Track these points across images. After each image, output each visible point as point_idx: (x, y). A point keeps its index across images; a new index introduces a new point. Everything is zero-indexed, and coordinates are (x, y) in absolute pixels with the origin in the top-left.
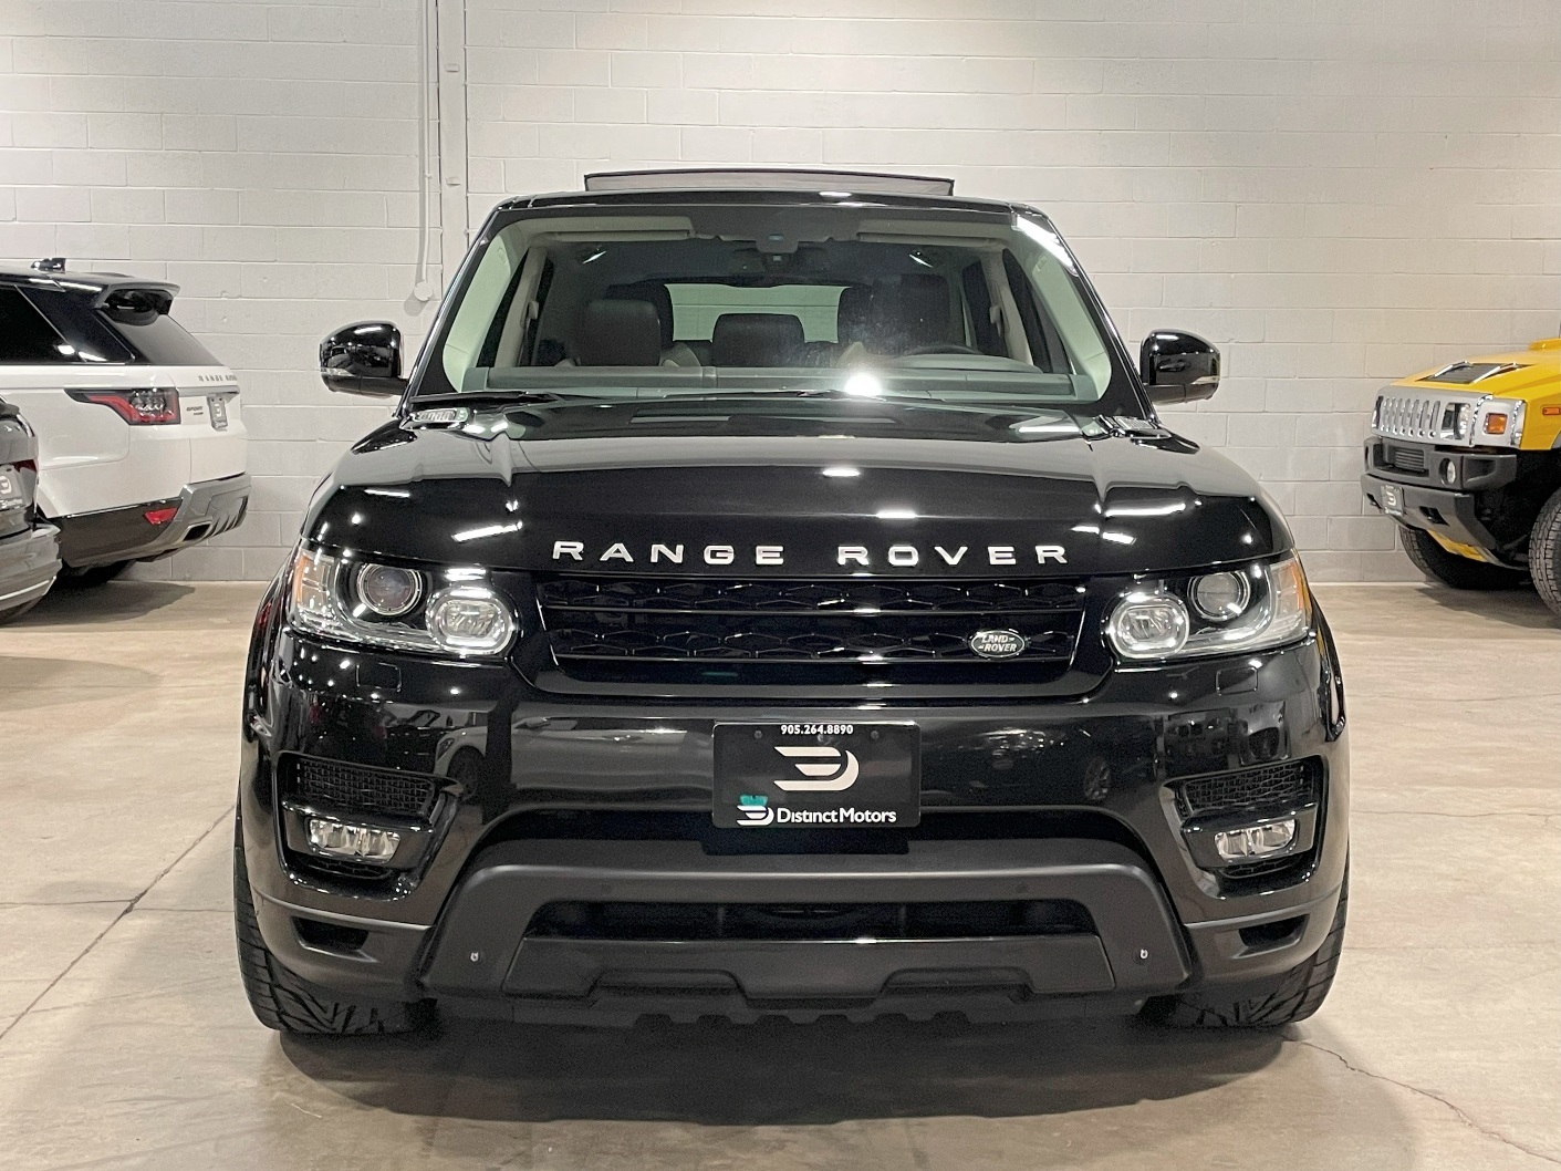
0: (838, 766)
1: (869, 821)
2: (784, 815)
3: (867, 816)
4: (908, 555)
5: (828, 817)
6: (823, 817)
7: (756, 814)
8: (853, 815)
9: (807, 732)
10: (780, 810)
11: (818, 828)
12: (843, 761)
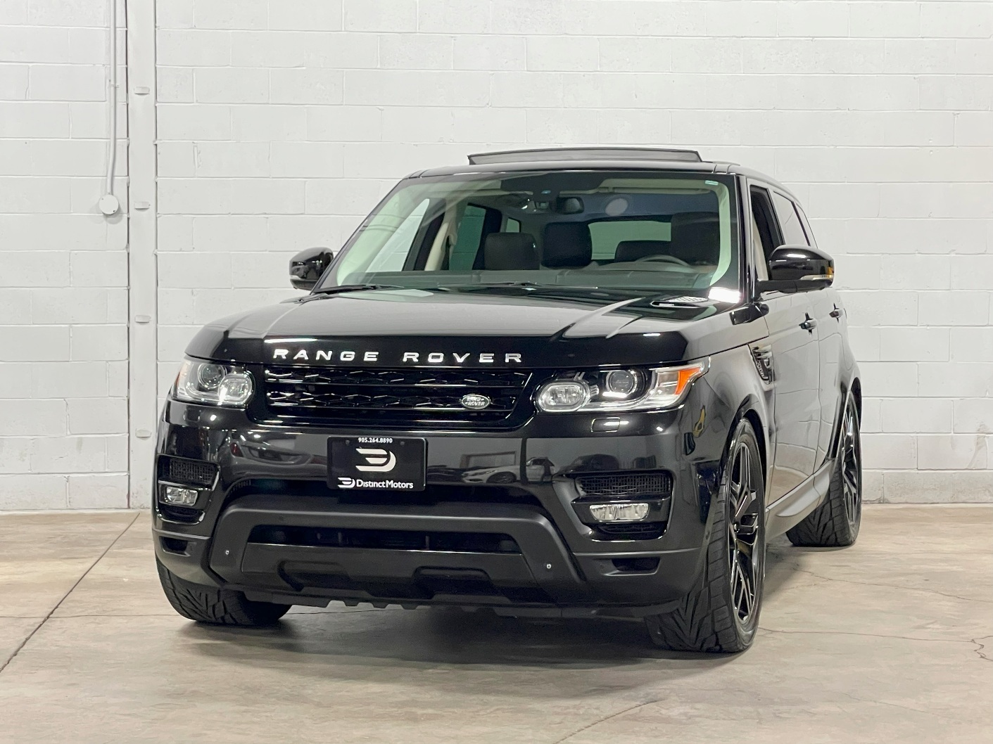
0: (386, 459)
1: (400, 487)
2: (360, 483)
3: (399, 485)
4: (439, 357)
5: (381, 485)
6: (378, 485)
7: (347, 484)
8: (392, 484)
9: (371, 442)
10: (358, 481)
11: (375, 490)
12: (388, 457)
